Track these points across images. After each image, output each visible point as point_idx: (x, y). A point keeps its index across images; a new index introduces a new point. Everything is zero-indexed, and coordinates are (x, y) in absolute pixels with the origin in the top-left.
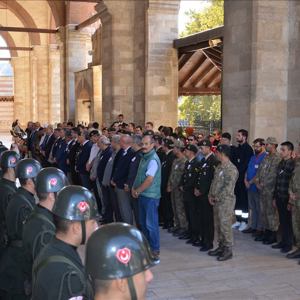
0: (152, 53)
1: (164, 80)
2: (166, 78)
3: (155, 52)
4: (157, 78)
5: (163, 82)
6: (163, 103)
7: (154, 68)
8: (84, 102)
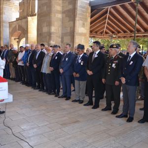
0: (79, 7)
1: (84, 24)
2: (85, 23)
3: (81, 7)
4: (81, 22)
5: (83, 25)
6: (83, 37)
7: (80, 16)
8: (15, 39)
